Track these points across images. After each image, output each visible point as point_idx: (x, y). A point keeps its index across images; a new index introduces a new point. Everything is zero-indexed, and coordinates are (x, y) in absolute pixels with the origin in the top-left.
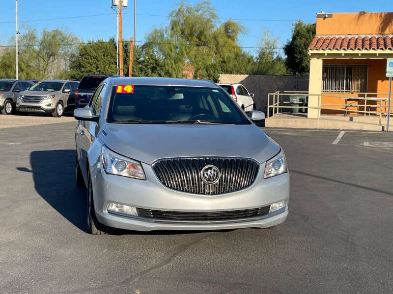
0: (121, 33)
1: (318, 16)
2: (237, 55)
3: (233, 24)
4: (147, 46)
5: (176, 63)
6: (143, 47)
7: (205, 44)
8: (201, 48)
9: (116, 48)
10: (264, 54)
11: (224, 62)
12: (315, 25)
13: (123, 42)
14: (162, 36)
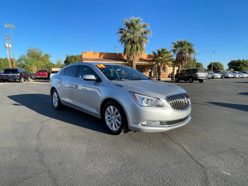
0: (10, 56)
1: (83, 52)
2: (50, 64)
3: (48, 55)
4: (19, 60)
5: (31, 65)
6: (18, 61)
7: (40, 60)
8: (39, 61)
9: (8, 61)
10: (59, 63)
11: (47, 65)
12: (82, 55)
13: (10, 59)
14: (25, 57)
